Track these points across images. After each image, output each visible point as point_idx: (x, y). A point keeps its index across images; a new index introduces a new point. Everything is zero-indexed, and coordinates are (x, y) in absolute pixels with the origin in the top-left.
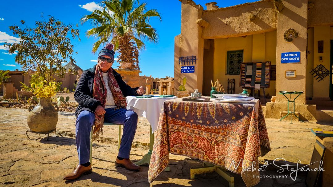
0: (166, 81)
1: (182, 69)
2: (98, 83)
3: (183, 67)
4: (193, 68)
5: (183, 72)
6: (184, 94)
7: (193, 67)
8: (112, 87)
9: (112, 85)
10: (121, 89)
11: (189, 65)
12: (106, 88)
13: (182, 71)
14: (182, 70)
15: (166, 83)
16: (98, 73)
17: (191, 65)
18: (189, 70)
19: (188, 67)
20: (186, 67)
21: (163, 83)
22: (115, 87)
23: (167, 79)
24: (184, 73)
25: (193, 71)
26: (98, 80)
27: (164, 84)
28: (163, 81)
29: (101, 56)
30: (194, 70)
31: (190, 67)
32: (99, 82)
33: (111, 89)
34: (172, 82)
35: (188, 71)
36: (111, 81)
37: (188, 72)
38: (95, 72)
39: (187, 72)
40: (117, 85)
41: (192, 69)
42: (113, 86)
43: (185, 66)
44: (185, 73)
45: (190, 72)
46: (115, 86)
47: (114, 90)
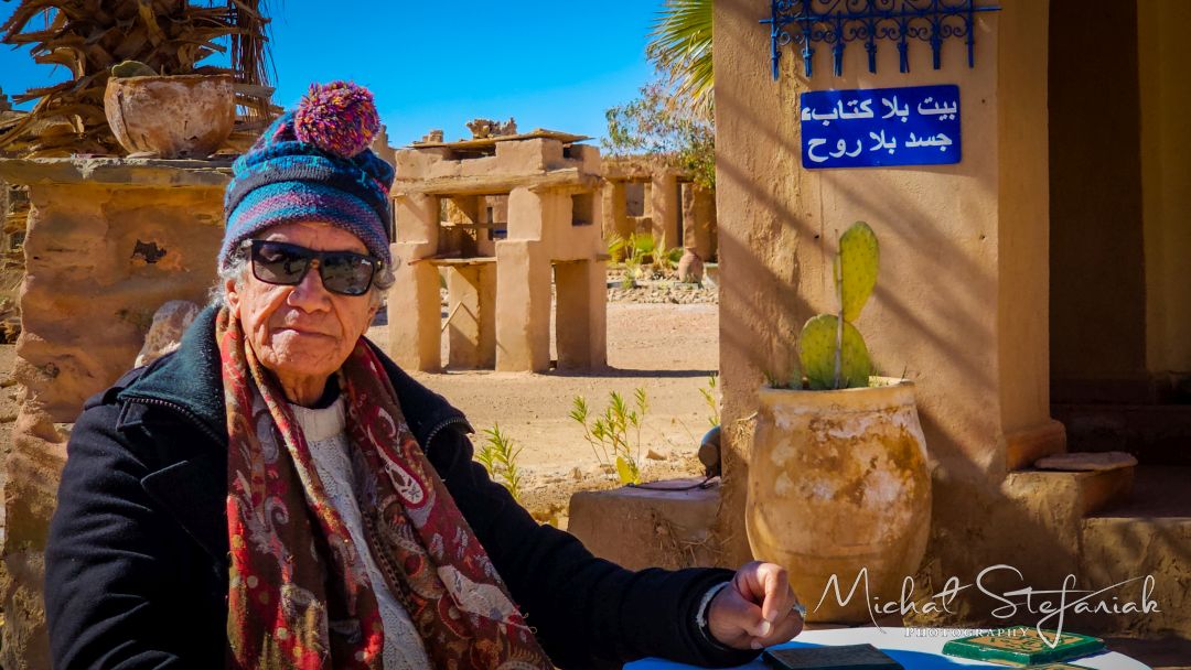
0: (474, 174)
1: (806, 115)
2: (267, 542)
3: (818, 101)
4: (945, 112)
5: (818, 151)
6: (865, 422)
7: (948, 94)
8: (423, 571)
9: (410, 547)
10: (515, 592)
11: (891, 77)
12: (366, 593)
13: (815, 142)
14: (809, 129)
15: (471, 201)
16: (253, 422)
17: (922, 74)
18: (895, 129)
19: (877, 95)
20: (860, 96)
21: (436, 198)
22: (448, 573)
23: (490, 149)
24: (833, 164)
25: (943, 141)
26: (270, 505)
27: (453, 218)
28: (440, 172)
29: (257, 234)
30: (953, 128)
31: (910, 96)
32: (281, 530)
33: (403, 592)
34: (543, 191)
35: (883, 143)
36: (401, 501)
37: (883, 159)
38: (230, 415)
39: (866, 161)
40: (471, 550)
41: (932, 126)
42: (435, 563)
43: (844, 84)
44: (845, 162)
45: (905, 158)
46: (451, 558)
47: (450, 601)
